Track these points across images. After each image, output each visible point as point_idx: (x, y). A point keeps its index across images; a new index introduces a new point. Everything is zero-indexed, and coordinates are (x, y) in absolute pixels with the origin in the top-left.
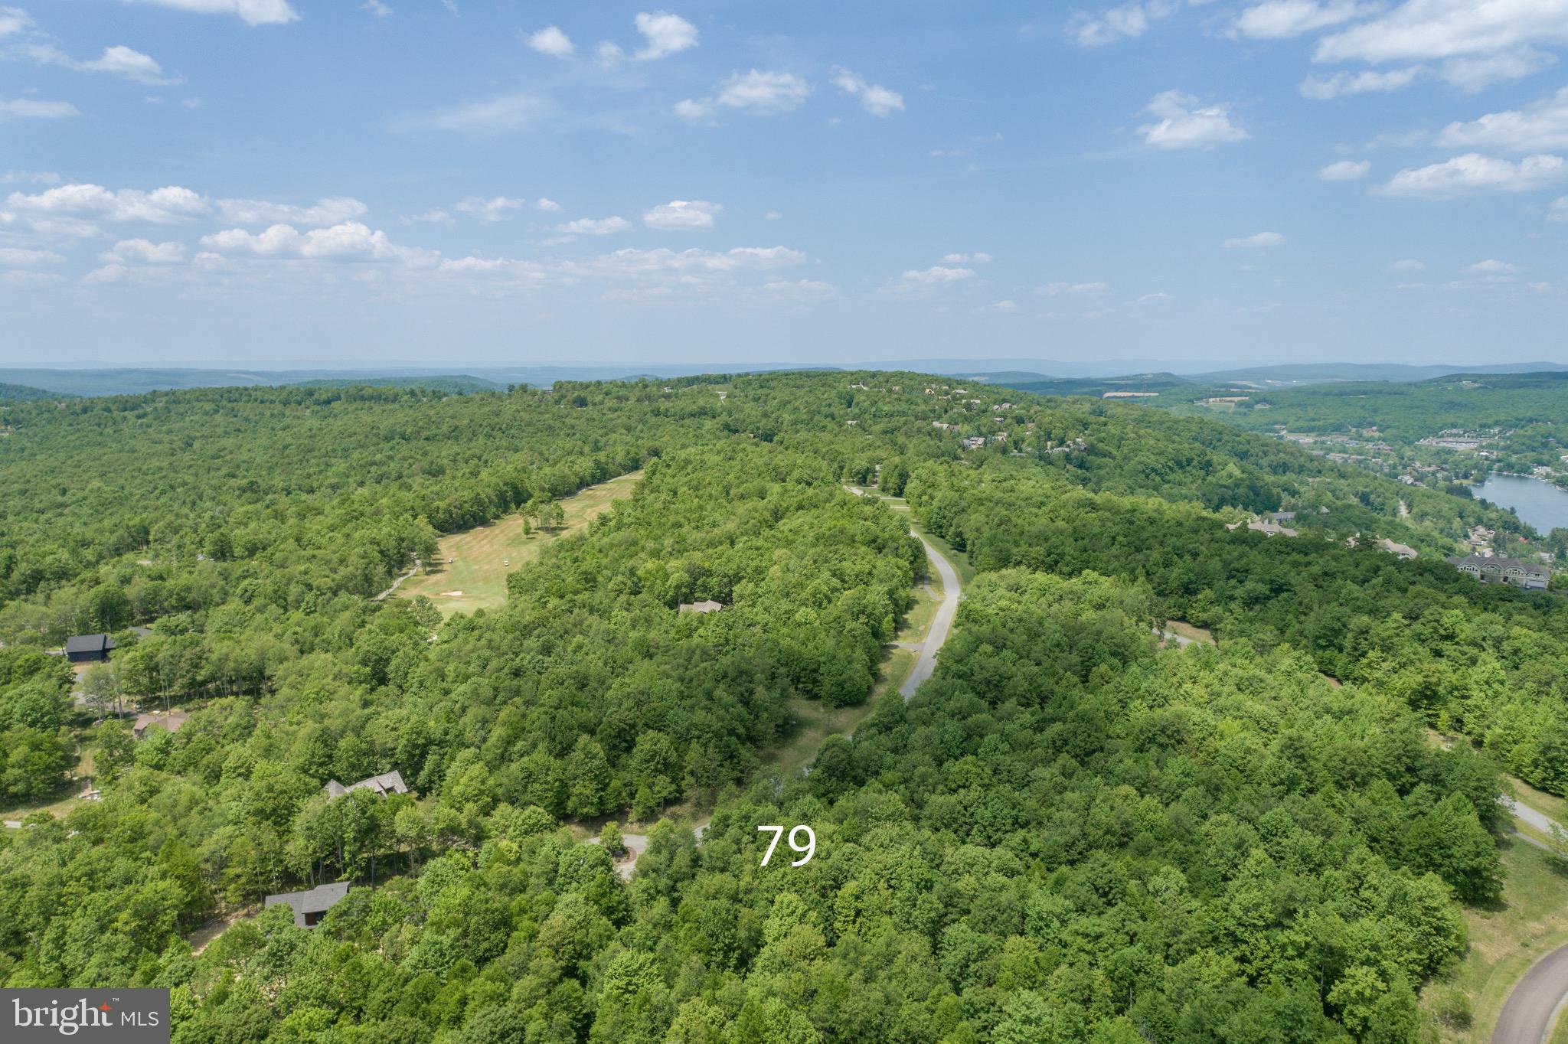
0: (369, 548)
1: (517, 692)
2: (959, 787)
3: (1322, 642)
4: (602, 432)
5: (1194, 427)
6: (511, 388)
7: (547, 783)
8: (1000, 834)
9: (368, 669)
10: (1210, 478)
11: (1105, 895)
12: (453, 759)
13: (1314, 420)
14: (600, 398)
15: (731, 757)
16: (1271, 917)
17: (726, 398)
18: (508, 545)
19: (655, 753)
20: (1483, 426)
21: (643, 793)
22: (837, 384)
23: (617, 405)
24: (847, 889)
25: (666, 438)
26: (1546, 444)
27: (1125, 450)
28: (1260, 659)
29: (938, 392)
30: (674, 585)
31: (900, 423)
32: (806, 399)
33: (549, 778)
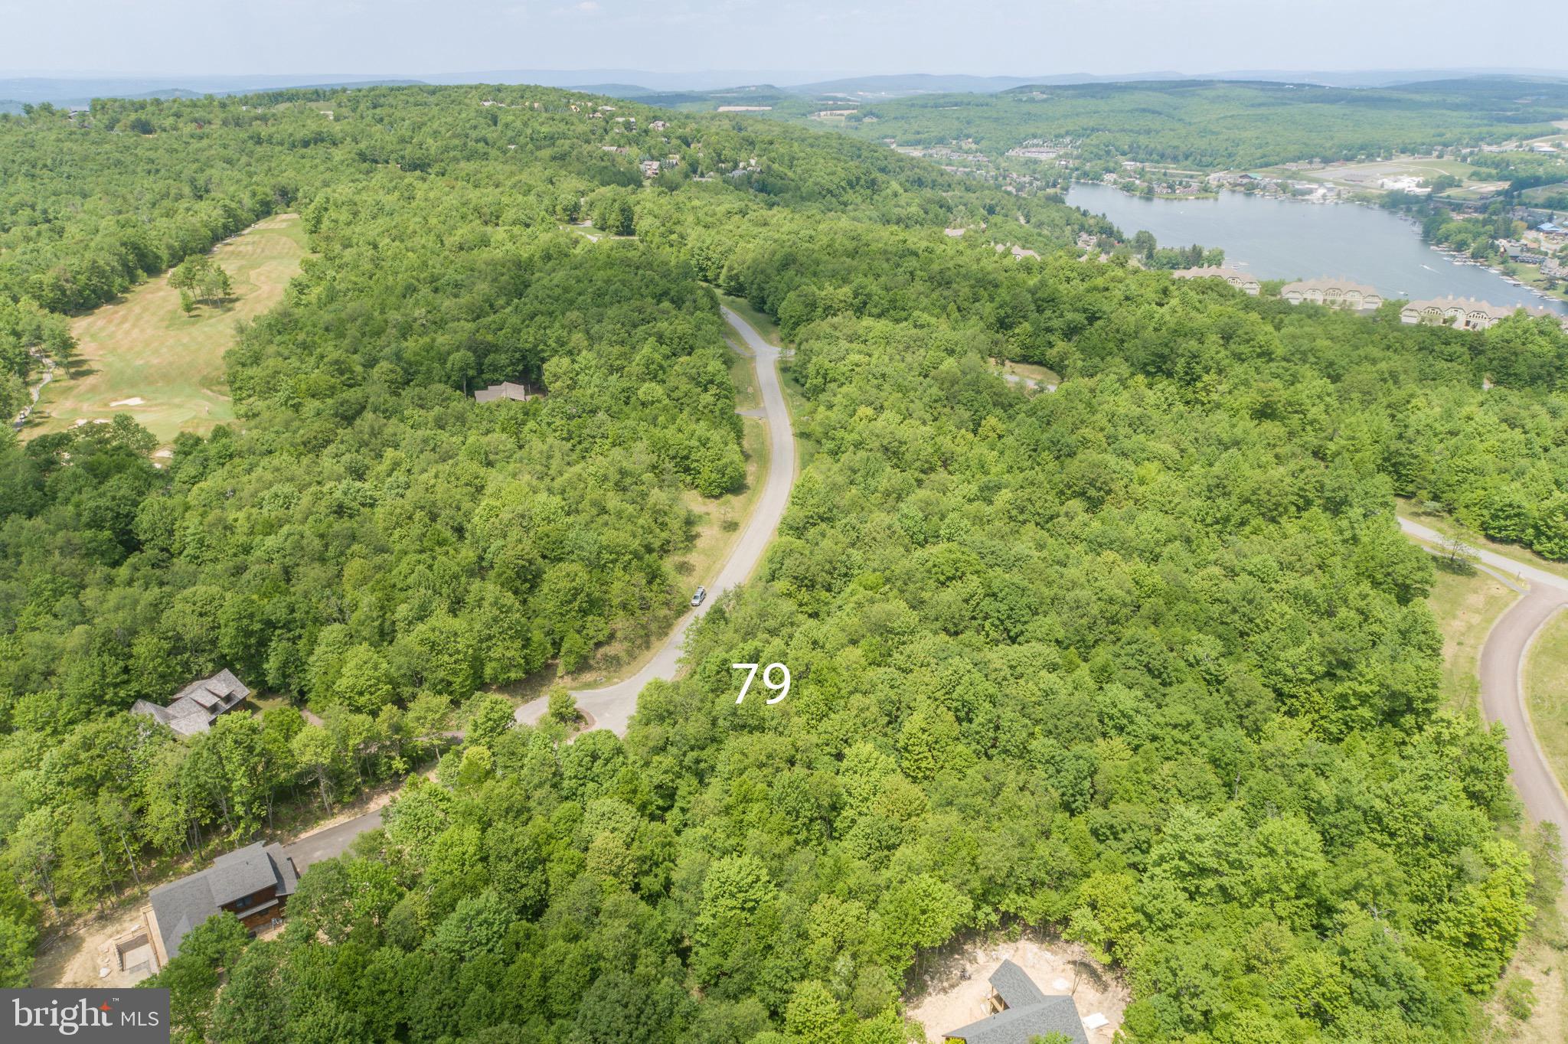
1: (353, 538)
2: (950, 579)
3: (1151, 369)
4: (195, 166)
6: (28, 109)
7: (458, 652)
8: (1019, 627)
9: (107, 533)
11: (1159, 676)
12: (313, 642)
13: (918, 133)
14: (169, 122)
15: (653, 576)
16: (1321, 669)
17: (337, 119)
18: (167, 328)
19: (576, 592)
20: (1056, 136)
21: (572, 641)
22: (467, 101)
23: (198, 131)
24: (913, 723)
25: (290, 173)
26: (1108, 153)
27: (799, 171)
28: (1126, 394)
29: (584, 110)
30: (456, 367)
31: (566, 147)
32: (443, 120)
33: (460, 647)
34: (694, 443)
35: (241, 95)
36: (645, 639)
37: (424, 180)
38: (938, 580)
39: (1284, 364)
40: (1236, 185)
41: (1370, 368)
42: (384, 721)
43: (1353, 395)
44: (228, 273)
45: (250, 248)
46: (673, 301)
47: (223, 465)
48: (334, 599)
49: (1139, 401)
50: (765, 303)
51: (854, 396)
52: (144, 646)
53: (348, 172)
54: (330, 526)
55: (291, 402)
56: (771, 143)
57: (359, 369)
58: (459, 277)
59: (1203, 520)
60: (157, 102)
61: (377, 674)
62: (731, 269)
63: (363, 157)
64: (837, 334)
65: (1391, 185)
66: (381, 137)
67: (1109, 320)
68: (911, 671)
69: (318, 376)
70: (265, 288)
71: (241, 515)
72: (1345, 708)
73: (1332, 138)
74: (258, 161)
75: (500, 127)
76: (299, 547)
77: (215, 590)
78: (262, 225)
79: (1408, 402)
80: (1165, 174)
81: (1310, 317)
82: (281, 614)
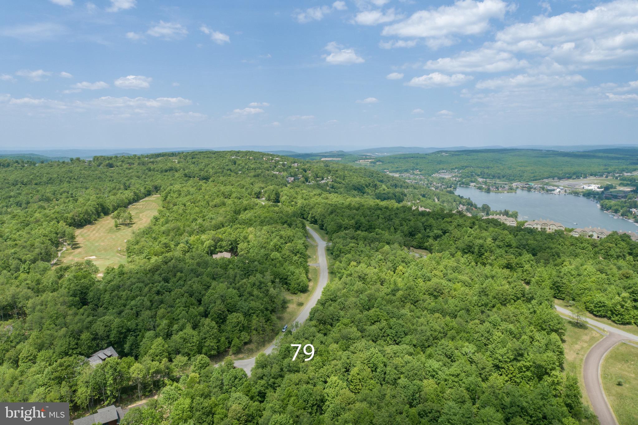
0: (43, 238)
1: (162, 302)
2: (375, 322)
3: (466, 251)
4: (126, 179)
5: (363, 171)
6: (72, 160)
7: (193, 342)
8: (400, 339)
9: (77, 298)
10: (376, 190)
11: (450, 358)
12: (143, 337)
13: (397, 168)
14: (119, 164)
15: (268, 320)
16: (512, 357)
17: (179, 163)
18: (108, 233)
19: (239, 323)
20: (452, 169)
21: (236, 341)
22: (226, 156)
23: (129, 167)
24: (354, 371)
25: (159, 181)
26: (472, 175)
27: (347, 181)
28: (453, 259)
29: (268, 159)
30: (207, 246)
31: (260, 172)
32: (216, 163)
33: (194, 340)
34: (289, 273)
35: (146, 155)
36: (263, 343)
37: (206, 183)
38: (371, 322)
39: (516, 249)
40: (524, 187)
41: (549, 251)
42: (163, 365)
43: (542, 261)
44: (132, 214)
45: (141, 206)
46: (288, 225)
47: (120, 277)
48: (152, 323)
49: (458, 261)
50: (323, 226)
51: (350, 258)
52: (85, 336)
53: (179, 181)
54: (154, 298)
55: (147, 257)
56: (337, 171)
57: (172, 246)
58: (212, 216)
59: (477, 305)
60: (116, 157)
61: (163, 349)
62: (312, 214)
63: (186, 175)
64: (347, 236)
65: (587, 187)
66: (193, 168)
67: (451, 233)
68: (356, 353)
69: (157, 247)
70: (144, 220)
71: (124, 293)
72: (521, 372)
73: (562, 170)
74: (148, 177)
75: (236, 165)
76: (142, 304)
77: (112, 317)
78: (147, 199)
79: (563, 263)
80: (495, 183)
81: (529, 233)
82: (134, 326)
